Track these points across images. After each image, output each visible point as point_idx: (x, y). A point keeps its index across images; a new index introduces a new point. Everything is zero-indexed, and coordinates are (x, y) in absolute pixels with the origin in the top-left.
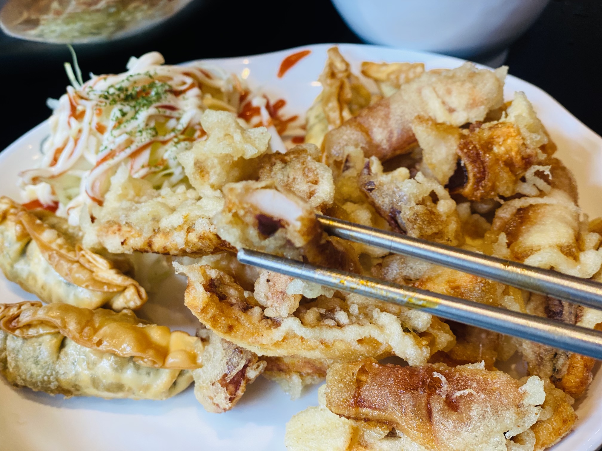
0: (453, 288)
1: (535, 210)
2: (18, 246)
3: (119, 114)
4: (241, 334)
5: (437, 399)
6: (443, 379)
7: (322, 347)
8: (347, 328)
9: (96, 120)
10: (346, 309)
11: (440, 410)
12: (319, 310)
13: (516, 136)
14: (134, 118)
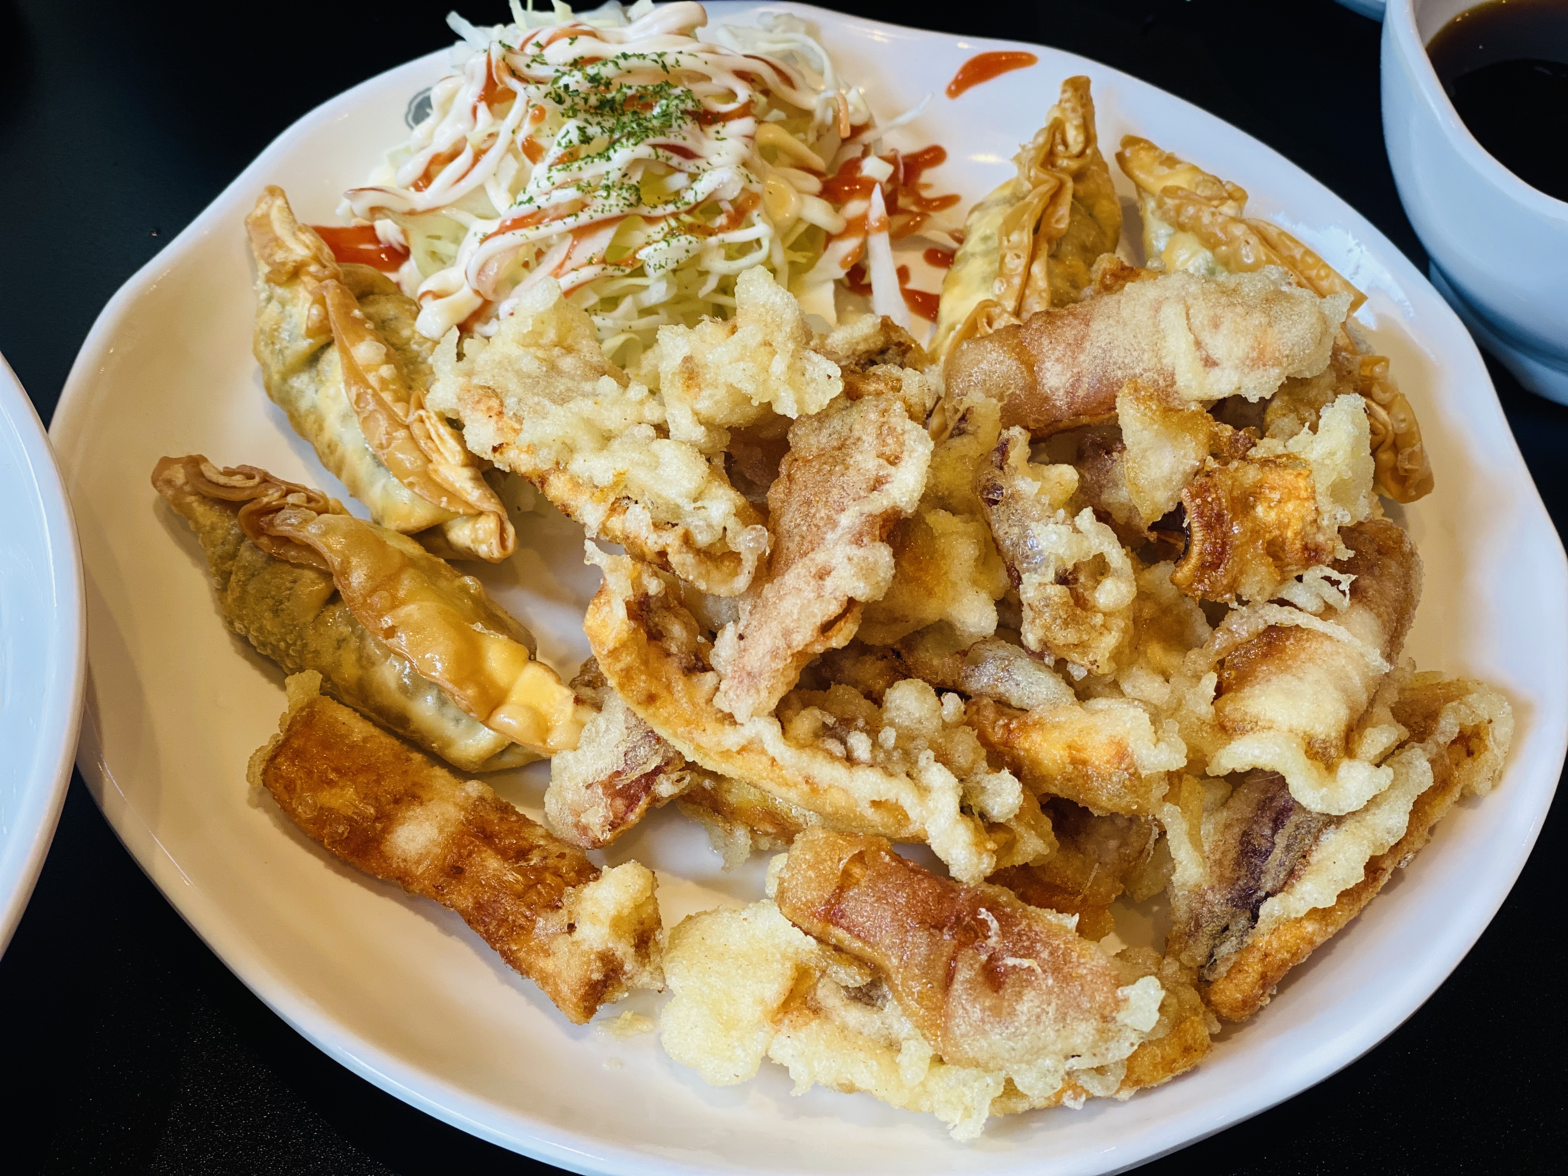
0: (1074, 762)
1: (1301, 639)
2: (304, 345)
3: (575, 136)
4: (666, 715)
5: (971, 959)
6: (994, 925)
7: (806, 788)
8: (860, 773)
9: (527, 129)
10: (873, 731)
11: (967, 981)
12: (823, 715)
13: (1307, 499)
14: (604, 155)
